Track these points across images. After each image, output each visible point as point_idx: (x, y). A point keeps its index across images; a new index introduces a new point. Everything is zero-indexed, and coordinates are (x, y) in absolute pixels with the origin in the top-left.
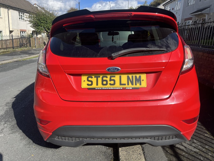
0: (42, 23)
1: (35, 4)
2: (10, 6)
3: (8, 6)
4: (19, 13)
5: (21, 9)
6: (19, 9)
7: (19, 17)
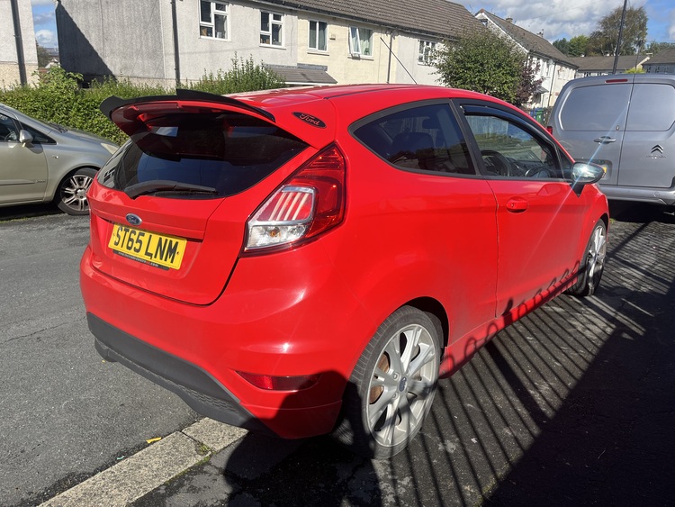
0: (469, 69)
1: (481, 11)
2: (397, 26)
3: (393, 26)
4: (422, 42)
5: (427, 32)
6: (421, 31)
7: (418, 54)
